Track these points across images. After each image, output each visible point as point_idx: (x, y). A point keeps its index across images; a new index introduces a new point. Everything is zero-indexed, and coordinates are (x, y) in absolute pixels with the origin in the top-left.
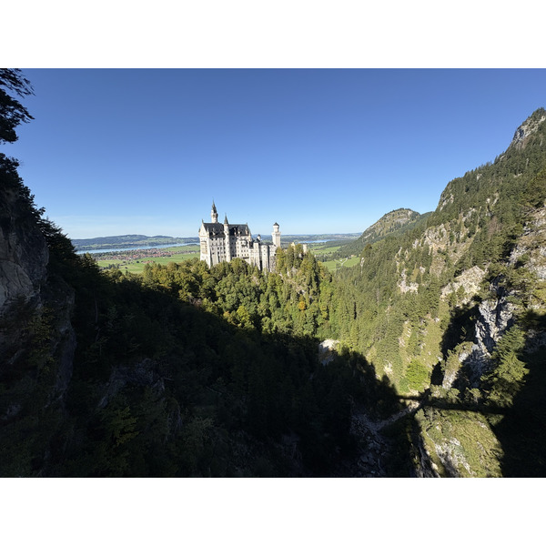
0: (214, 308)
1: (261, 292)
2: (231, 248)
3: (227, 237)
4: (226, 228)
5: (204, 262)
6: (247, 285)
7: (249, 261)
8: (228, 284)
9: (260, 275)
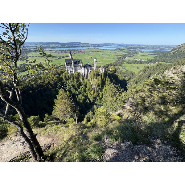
2: (75, 68)
3: (73, 65)
4: (72, 61)
9: (83, 79)
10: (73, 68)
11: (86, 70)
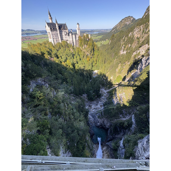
0: (58, 61)
1: (74, 55)
2: (61, 36)
3: (58, 30)
4: (57, 25)
5: (51, 42)
6: (69, 52)
7: (68, 42)
8: (62, 52)
9: (73, 48)
10: (59, 35)
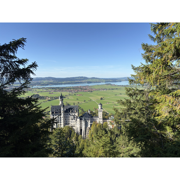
2: (65, 120)
3: (63, 114)
4: (62, 109)
9: (77, 139)
10: (62, 119)
11: (83, 123)
